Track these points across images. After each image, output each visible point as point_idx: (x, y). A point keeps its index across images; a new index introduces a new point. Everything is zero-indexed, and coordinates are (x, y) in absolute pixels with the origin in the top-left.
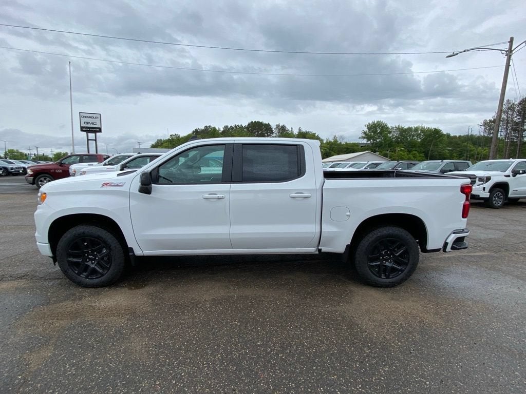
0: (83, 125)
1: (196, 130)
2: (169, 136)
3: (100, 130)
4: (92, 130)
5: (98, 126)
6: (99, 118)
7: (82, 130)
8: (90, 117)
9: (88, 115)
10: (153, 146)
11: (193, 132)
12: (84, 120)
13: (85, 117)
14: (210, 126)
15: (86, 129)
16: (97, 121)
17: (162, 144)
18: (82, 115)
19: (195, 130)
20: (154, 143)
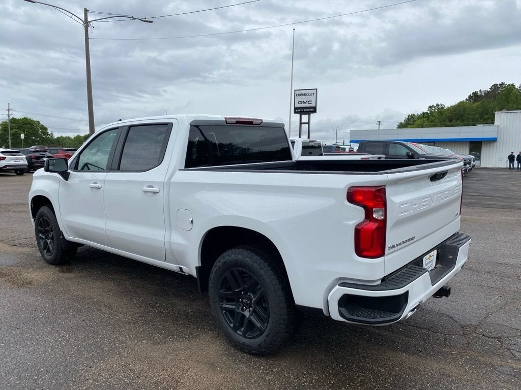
0: (297, 105)
1: (475, 94)
2: (427, 108)
3: (314, 110)
4: (306, 110)
5: (313, 105)
6: (315, 94)
7: (295, 112)
8: (305, 94)
9: (303, 92)
10: (401, 126)
11: (470, 97)
12: (299, 99)
13: (300, 95)
14: (503, 84)
15: (300, 111)
16: (312, 98)
17: (415, 121)
18: (297, 93)
19: (473, 93)
20: (403, 121)
